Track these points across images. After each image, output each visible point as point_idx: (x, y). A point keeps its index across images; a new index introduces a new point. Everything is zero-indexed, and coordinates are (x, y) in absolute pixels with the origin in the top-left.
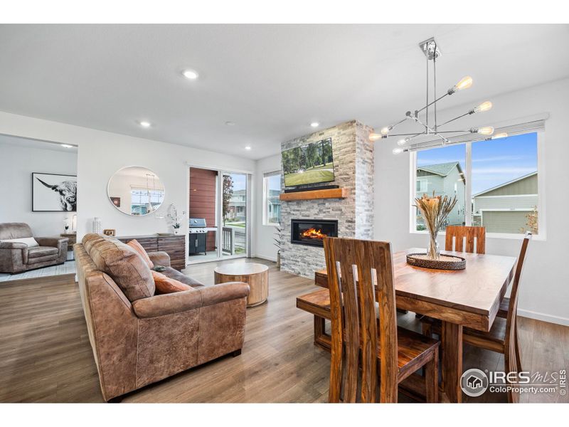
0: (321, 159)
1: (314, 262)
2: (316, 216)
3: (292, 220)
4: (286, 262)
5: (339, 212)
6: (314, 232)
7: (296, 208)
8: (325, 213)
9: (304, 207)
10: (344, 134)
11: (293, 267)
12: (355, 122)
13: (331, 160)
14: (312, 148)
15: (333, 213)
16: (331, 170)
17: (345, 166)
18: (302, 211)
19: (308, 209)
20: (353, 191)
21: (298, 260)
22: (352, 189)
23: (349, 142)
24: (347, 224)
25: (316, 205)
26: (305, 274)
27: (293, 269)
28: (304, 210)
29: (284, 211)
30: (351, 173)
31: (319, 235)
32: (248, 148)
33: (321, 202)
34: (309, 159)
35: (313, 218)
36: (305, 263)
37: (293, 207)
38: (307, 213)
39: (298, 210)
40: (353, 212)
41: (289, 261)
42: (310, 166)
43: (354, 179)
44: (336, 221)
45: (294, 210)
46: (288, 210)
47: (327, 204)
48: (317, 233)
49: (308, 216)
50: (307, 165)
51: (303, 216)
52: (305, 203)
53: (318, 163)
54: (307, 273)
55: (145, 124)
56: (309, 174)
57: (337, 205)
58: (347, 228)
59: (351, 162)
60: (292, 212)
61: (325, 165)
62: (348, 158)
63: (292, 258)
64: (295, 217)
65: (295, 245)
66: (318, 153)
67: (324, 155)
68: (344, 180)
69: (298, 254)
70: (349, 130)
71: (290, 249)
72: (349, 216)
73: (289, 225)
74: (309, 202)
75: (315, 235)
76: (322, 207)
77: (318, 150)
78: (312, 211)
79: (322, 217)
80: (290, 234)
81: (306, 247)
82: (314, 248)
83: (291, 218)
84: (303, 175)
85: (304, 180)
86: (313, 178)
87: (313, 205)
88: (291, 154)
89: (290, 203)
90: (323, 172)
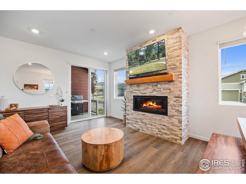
0: (156, 55)
1: (149, 123)
2: (151, 94)
3: (134, 96)
4: (130, 122)
5: (169, 91)
6: (151, 104)
7: (136, 88)
8: (157, 91)
9: (142, 87)
10: (172, 38)
11: (135, 125)
12: (181, 28)
13: (164, 55)
14: (149, 49)
15: (164, 91)
16: (165, 63)
17: (173, 60)
18: (141, 90)
19: (145, 89)
20: (180, 76)
21: (138, 121)
22: (179, 75)
23: (176, 43)
24: (175, 99)
25: (150, 87)
26: (143, 130)
27: (135, 127)
28: (142, 90)
29: (128, 91)
30: (178, 64)
31: (155, 106)
32: (106, 54)
33: (154, 84)
34: (147, 56)
35: (148, 95)
36: (142, 123)
37: (134, 88)
38: (144, 92)
39: (138, 90)
40: (181, 91)
41: (132, 121)
42: (147, 61)
43: (181, 68)
44: (167, 97)
45: (135, 90)
46: (131, 90)
47: (159, 86)
48: (154, 105)
49: (145, 94)
50: (145, 60)
51: (141, 93)
52: (143, 85)
53: (153, 58)
54: (144, 130)
55: (35, 31)
56: (146, 66)
57: (167, 86)
58: (175, 101)
59: (178, 56)
60: (134, 91)
61: (159, 60)
62: (175, 53)
63: (133, 120)
64: (136, 95)
65: (136, 112)
66: (154, 52)
67: (159, 52)
68: (172, 69)
69: (138, 117)
70: (177, 35)
71: (132, 114)
72: (177, 93)
73: (132, 99)
74: (146, 85)
75: (152, 106)
76: (155, 88)
77: (154, 50)
78: (148, 90)
79: (155, 94)
80: (133, 105)
81: (143, 113)
82: (150, 114)
83: (133, 95)
84: (141, 67)
85: (142, 70)
86: (149, 69)
87: (148, 86)
88: (133, 55)
89: (132, 86)
90: (157, 64)
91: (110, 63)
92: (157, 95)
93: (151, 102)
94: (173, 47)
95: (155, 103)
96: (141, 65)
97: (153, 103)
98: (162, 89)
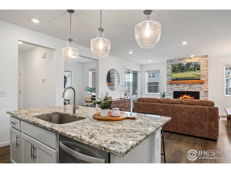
0: (193, 69)
2: (188, 90)
3: (174, 91)
5: (200, 88)
6: (186, 96)
7: (176, 87)
8: (193, 89)
10: (202, 60)
12: (208, 56)
13: (199, 69)
14: (189, 64)
16: (199, 73)
17: (203, 72)
18: (180, 88)
19: (183, 87)
20: (207, 81)
22: (206, 80)
23: (205, 63)
24: (204, 93)
25: (188, 86)
28: (181, 88)
29: (169, 88)
30: (206, 74)
32: (150, 61)
33: (190, 84)
34: (187, 68)
35: (186, 91)
37: (174, 86)
40: (207, 89)
42: (187, 71)
43: (208, 77)
44: (199, 92)
46: (171, 87)
47: (194, 86)
49: (184, 90)
50: (185, 70)
51: (180, 90)
52: (182, 85)
53: (191, 70)
55: (131, 53)
56: (186, 74)
57: (199, 86)
58: (204, 94)
59: (206, 70)
60: (174, 88)
61: (195, 71)
62: (205, 68)
66: (192, 67)
68: (202, 77)
70: (205, 59)
72: (205, 90)
73: (172, 94)
74: (184, 84)
75: (187, 98)
76: (191, 87)
77: (192, 65)
78: (185, 88)
79: (191, 90)
83: (173, 91)
84: (183, 74)
85: (183, 76)
86: (188, 76)
87: (186, 86)
88: (177, 66)
89: (172, 85)
90: (194, 74)
91: (141, 65)
92: (192, 91)
93: (186, 95)
94: (203, 65)
95: (189, 96)
96: (182, 72)
97: (187, 96)
98: (196, 88)
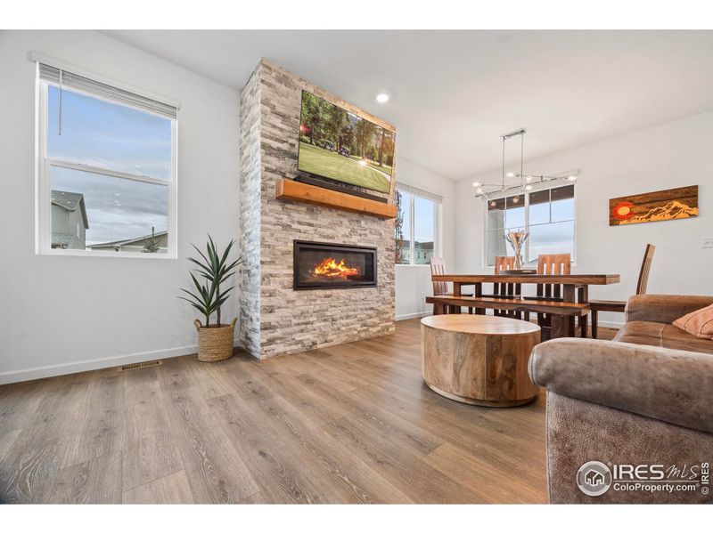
1: (343, 315)
2: (346, 239)
3: (297, 243)
5: (378, 237)
6: (333, 265)
7: (306, 218)
8: (360, 235)
9: (324, 218)
11: (299, 337)
15: (372, 236)
16: (388, 177)
18: (319, 226)
19: (331, 226)
21: (311, 319)
24: (387, 253)
25: (345, 221)
26: (326, 342)
28: (325, 227)
29: (272, 220)
31: (343, 270)
33: (355, 217)
35: (340, 242)
36: (325, 320)
37: (296, 216)
38: (329, 232)
39: (310, 225)
40: (393, 239)
41: (287, 330)
44: (375, 249)
45: (299, 223)
46: (285, 219)
47: (363, 223)
48: (339, 267)
49: (332, 237)
51: (321, 236)
52: (326, 212)
54: (330, 338)
58: (386, 258)
60: (295, 226)
63: (294, 321)
64: (302, 237)
65: (303, 293)
67: (382, 150)
69: (311, 308)
71: (290, 302)
72: (389, 243)
73: (289, 253)
74: (334, 213)
76: (356, 226)
78: (338, 229)
79: (354, 240)
81: (328, 292)
83: (292, 238)
86: (359, 176)
87: (341, 219)
89: (288, 206)
90: (376, 174)
92: (359, 244)
98: (367, 232)
